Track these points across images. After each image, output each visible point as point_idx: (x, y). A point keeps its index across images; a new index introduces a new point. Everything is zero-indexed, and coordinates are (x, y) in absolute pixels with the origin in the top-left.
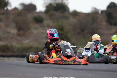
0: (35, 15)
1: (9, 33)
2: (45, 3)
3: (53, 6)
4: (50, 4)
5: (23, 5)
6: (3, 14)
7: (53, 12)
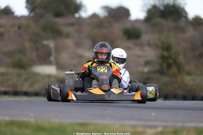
0: (128, 26)
1: (80, 57)
2: (144, 5)
3: (159, 9)
4: (154, 7)
5: (107, 8)
6: (72, 24)
7: (159, 20)
